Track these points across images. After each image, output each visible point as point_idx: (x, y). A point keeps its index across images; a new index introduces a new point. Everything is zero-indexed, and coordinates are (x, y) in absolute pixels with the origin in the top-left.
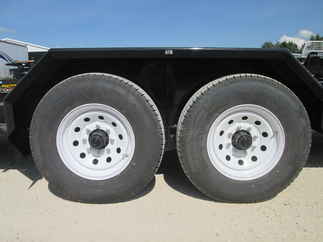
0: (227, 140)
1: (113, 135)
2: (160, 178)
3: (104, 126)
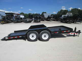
0: (44, 36)
1: (34, 36)
2: (38, 40)
3: (33, 35)
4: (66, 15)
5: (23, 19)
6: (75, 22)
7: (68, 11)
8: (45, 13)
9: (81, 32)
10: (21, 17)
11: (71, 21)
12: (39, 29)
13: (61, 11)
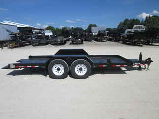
2: (68, 76)
3: (59, 67)
4: (133, 30)
5: (50, 38)
6: (150, 43)
7: (139, 21)
8: (95, 25)
9: (152, 62)
10: (46, 34)
11: (142, 40)
12: (71, 57)
13: (124, 21)
